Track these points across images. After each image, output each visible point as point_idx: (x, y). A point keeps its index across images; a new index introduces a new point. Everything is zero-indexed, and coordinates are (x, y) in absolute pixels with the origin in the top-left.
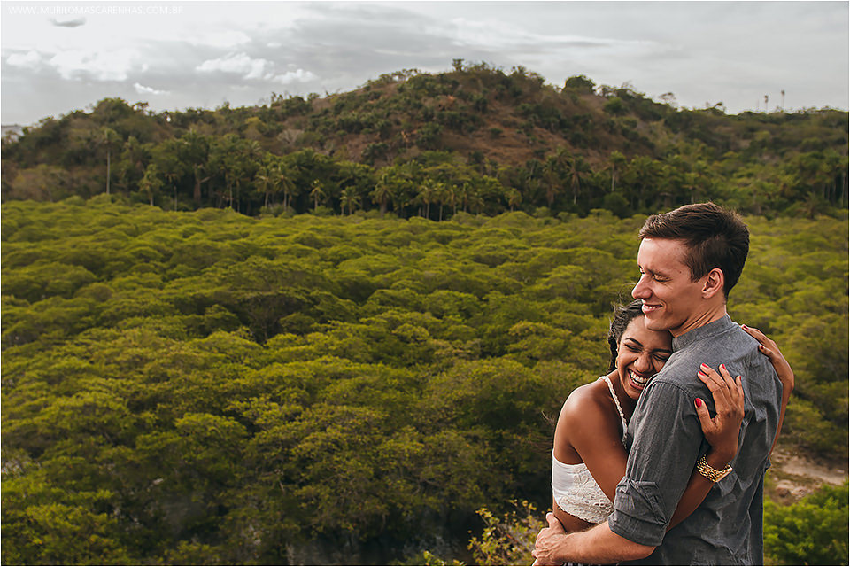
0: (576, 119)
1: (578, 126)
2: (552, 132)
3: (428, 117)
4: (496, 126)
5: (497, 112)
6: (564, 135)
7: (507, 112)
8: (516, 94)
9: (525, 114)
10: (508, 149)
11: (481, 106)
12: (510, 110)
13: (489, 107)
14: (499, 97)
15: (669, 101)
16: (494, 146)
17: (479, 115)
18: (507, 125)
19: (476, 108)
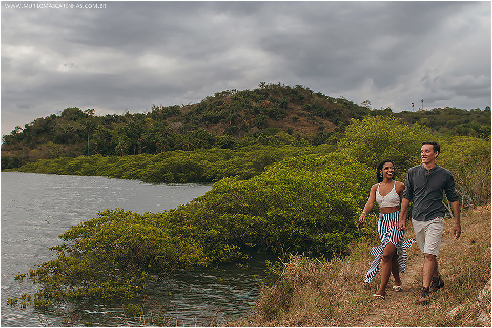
0: (335, 111)
1: (336, 115)
2: (323, 118)
3: (257, 112)
4: (295, 116)
5: (292, 109)
6: (330, 120)
7: (298, 108)
8: (301, 99)
9: (308, 109)
10: (304, 127)
11: (284, 105)
12: (300, 108)
13: (288, 106)
14: (292, 101)
15: (367, 105)
16: (296, 126)
17: (284, 110)
18: (300, 115)
19: (282, 106)
